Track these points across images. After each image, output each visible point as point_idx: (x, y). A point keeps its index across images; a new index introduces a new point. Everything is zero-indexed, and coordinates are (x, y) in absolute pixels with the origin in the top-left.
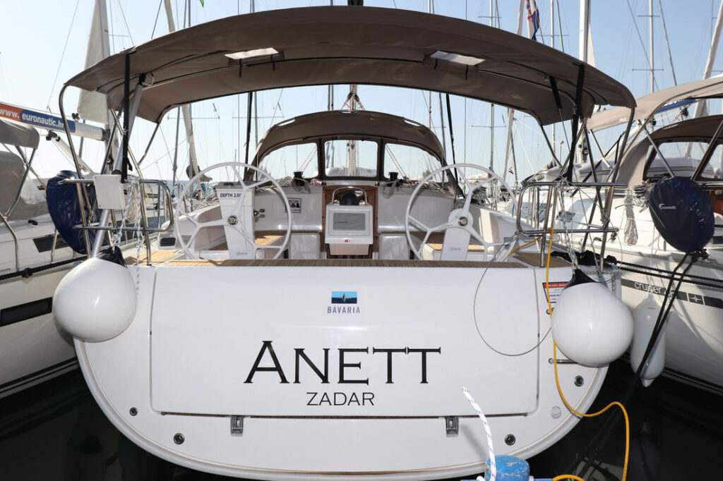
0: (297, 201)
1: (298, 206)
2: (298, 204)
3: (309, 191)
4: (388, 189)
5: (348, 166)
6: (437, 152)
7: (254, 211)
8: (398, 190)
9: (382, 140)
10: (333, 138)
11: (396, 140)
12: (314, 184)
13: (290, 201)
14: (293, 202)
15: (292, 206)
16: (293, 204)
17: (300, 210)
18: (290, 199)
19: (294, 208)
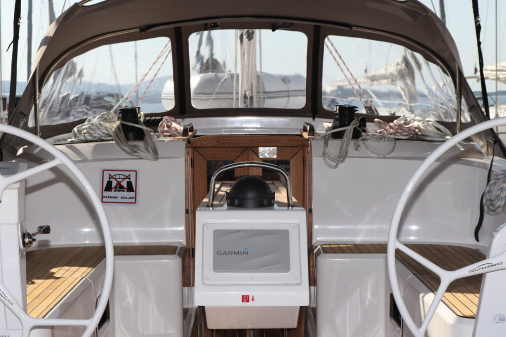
0: (128, 177)
1: (130, 188)
2: (129, 184)
3: (155, 153)
4: (334, 144)
5: (239, 71)
6: (445, 55)
7: (24, 236)
8: (357, 147)
9: (317, 29)
10: (206, 25)
11: (349, 29)
12: (166, 132)
13: (111, 177)
14: (120, 180)
15: (118, 189)
16: (119, 183)
17: (135, 198)
18: (113, 173)
19: (121, 192)
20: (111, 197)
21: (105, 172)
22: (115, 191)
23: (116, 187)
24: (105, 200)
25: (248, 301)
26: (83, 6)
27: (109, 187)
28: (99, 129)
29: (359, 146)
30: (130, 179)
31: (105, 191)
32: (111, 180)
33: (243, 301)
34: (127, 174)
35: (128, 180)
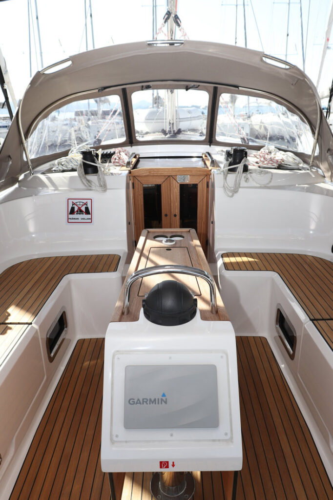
0: (86, 204)
1: (87, 212)
2: (87, 209)
9: (215, 89)
10: (143, 86)
11: (237, 89)
12: (117, 162)
13: (74, 204)
14: (80, 206)
15: (79, 212)
16: (79, 209)
17: (91, 219)
18: (75, 201)
19: (81, 215)
20: (74, 219)
21: (69, 200)
22: (77, 214)
23: (77, 211)
24: (70, 221)
25: (167, 467)
26: (44, 74)
27: (72, 212)
28: (71, 162)
29: (247, 179)
30: (87, 205)
31: (70, 214)
32: (74, 206)
33: (161, 467)
34: (85, 201)
35: (86, 206)
